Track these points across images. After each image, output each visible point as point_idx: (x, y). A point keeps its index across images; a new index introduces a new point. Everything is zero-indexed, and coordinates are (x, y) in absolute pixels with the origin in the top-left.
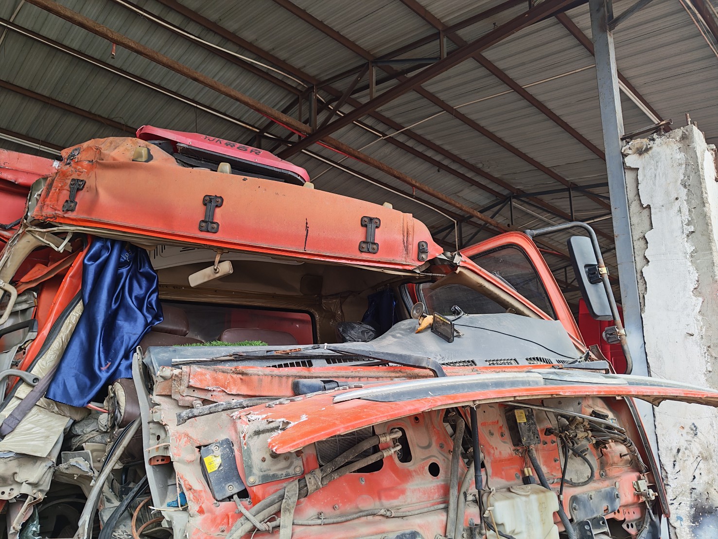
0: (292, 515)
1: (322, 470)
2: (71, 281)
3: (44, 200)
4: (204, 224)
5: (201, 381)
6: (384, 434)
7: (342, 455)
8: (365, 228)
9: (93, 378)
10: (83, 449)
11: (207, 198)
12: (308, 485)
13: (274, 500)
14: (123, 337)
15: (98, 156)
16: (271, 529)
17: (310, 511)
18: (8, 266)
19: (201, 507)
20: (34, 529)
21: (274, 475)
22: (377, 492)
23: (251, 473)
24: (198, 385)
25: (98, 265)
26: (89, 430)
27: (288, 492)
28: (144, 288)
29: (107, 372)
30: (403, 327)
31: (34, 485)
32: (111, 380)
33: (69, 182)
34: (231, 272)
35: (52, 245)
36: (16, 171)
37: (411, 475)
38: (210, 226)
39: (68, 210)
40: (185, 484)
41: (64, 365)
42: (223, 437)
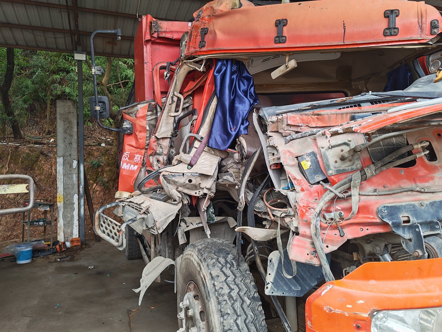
0: (358, 190)
1: (375, 165)
2: (209, 87)
3: (189, 44)
4: (277, 39)
5: (294, 121)
6: (417, 144)
7: (387, 157)
8: (387, 19)
9: (229, 135)
10: (228, 172)
11: (278, 22)
12: (367, 173)
13: (346, 182)
14: (240, 112)
15: (212, 11)
16: (346, 197)
17: (369, 189)
18: (177, 84)
19: (302, 188)
20: (212, 211)
21: (343, 170)
22: (413, 178)
23: (329, 169)
24: (293, 124)
25: (221, 74)
26: (229, 162)
27: (354, 177)
28: (246, 85)
29: (235, 131)
30: (422, 81)
31: (209, 189)
32: (237, 136)
33: (200, 31)
34: (296, 66)
35: (197, 68)
36: (172, 32)
37: (437, 169)
38: (281, 39)
39: (202, 47)
40: (292, 177)
41: (213, 130)
42: (310, 151)
